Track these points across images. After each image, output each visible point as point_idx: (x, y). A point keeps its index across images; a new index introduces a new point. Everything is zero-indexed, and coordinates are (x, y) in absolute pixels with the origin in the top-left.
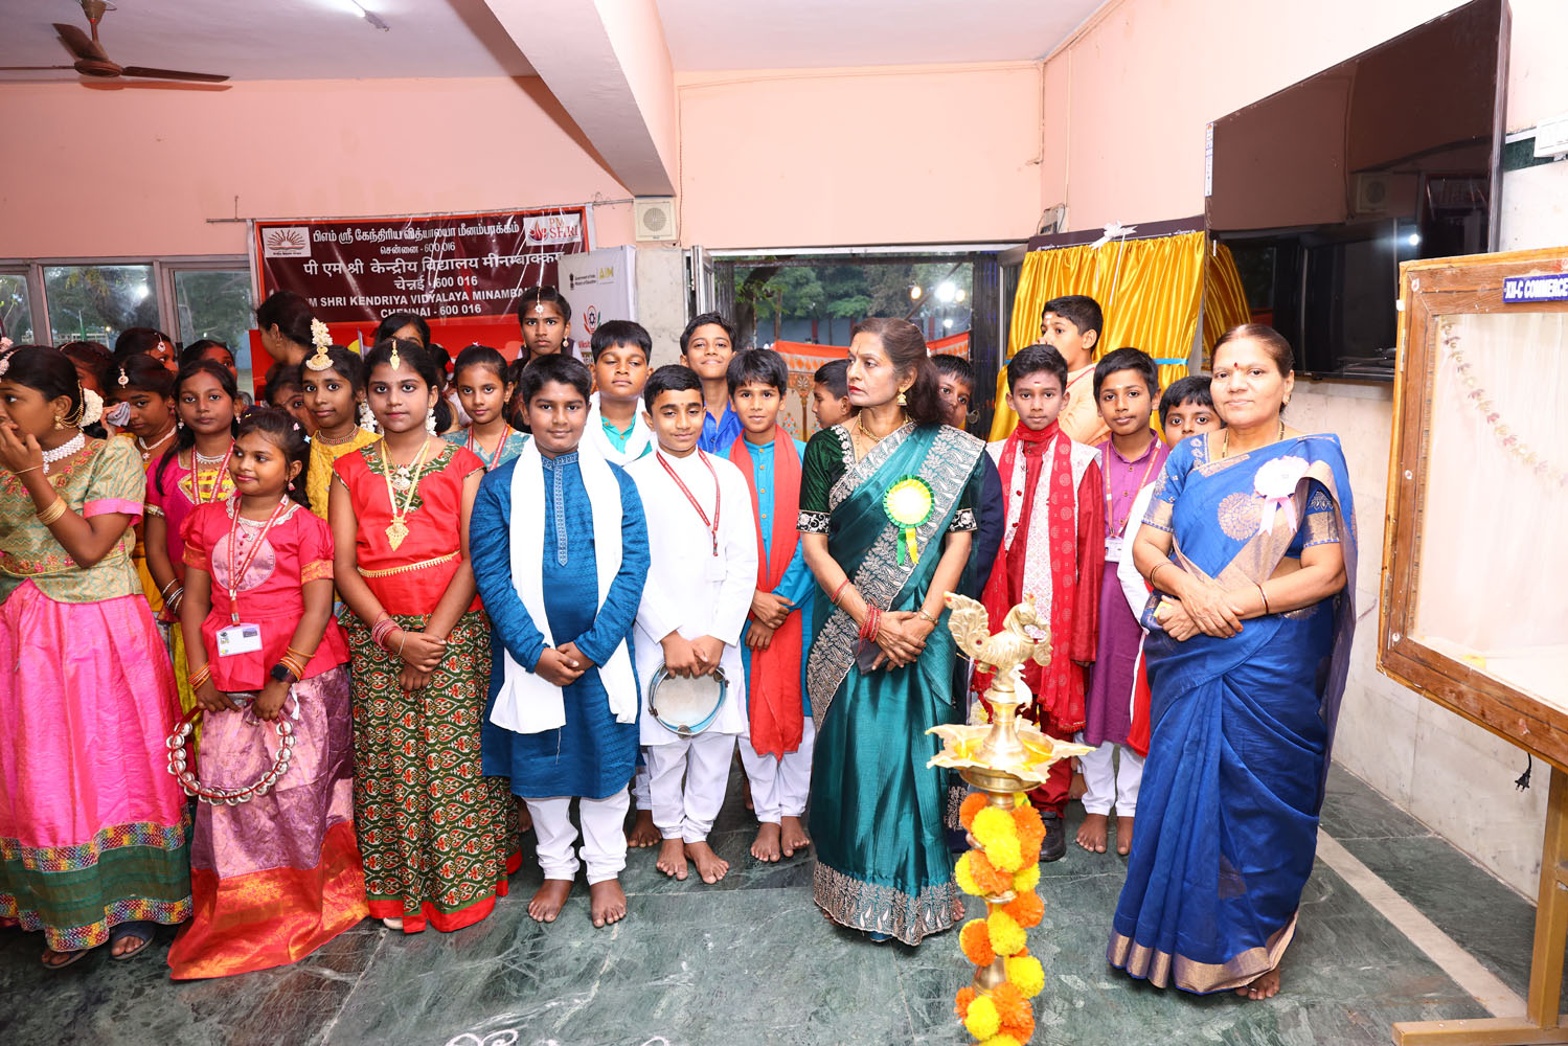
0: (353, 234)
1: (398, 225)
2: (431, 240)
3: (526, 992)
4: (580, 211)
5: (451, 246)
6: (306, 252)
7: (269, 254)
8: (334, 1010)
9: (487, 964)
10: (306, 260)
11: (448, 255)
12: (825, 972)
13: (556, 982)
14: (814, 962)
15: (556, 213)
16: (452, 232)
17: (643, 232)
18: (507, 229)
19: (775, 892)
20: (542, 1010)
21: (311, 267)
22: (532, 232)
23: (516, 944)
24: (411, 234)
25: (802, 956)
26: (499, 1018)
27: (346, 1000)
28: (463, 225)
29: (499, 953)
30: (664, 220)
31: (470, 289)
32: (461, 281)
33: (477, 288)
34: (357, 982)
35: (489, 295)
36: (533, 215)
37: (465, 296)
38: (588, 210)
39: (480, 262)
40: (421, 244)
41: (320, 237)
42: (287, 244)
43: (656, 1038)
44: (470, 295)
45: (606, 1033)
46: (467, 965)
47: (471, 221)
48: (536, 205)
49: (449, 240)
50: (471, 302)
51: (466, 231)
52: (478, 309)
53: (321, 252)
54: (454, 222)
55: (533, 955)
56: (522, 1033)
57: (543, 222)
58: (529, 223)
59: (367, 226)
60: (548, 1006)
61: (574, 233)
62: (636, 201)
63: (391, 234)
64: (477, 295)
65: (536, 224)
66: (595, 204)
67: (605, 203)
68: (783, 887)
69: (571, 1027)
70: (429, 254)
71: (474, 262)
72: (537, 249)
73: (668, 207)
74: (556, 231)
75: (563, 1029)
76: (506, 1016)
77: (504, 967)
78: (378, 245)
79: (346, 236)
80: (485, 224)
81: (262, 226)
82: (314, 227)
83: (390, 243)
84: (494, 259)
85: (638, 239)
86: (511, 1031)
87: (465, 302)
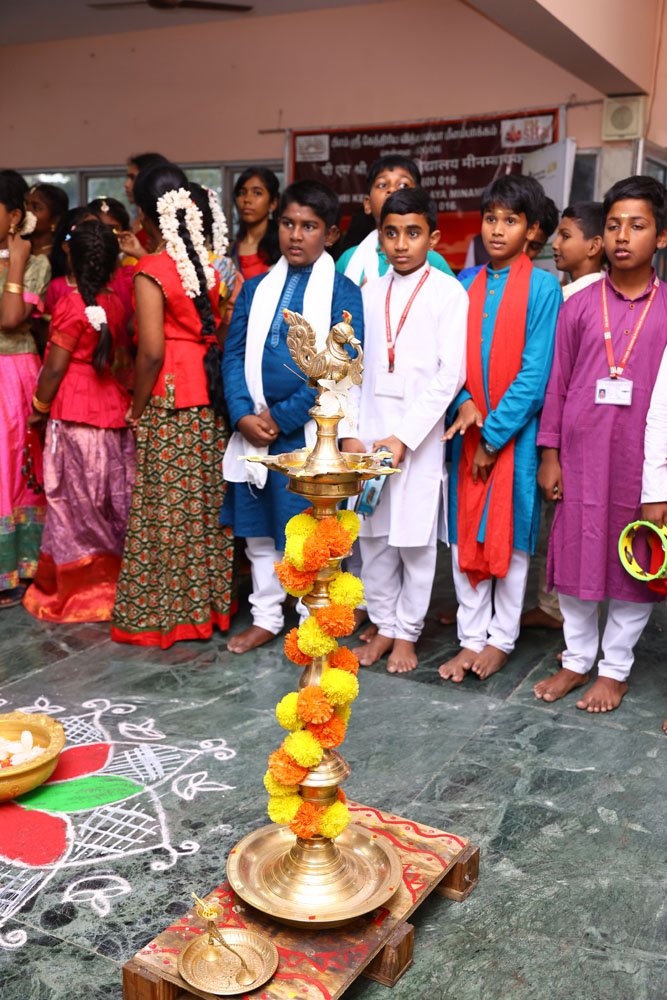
0: (361, 140)
1: (398, 131)
2: (422, 144)
3: (167, 690)
4: (554, 113)
5: (438, 149)
6: (325, 157)
7: (299, 158)
8: (46, 665)
9: (158, 668)
10: (323, 163)
11: (432, 157)
12: (390, 742)
13: (191, 690)
14: (388, 733)
15: (532, 114)
16: (440, 136)
17: (610, 132)
18: (487, 132)
19: (411, 683)
20: (165, 702)
21: (327, 170)
22: (508, 134)
23: (191, 662)
24: (407, 139)
25: (384, 727)
26: (134, 698)
27: (58, 662)
28: (450, 130)
29: (174, 663)
30: (631, 119)
31: (448, 188)
32: (442, 180)
33: (455, 187)
34: (73, 654)
35: (464, 193)
36: (513, 117)
37: (444, 194)
38: (562, 113)
39: (460, 163)
40: (413, 147)
41: (337, 143)
42: (312, 150)
43: (220, 740)
44: (448, 193)
45: (191, 727)
46: (146, 665)
47: (455, 125)
48: (513, 108)
49: (436, 143)
50: (448, 199)
51: (451, 135)
52: (453, 206)
53: (337, 155)
54: (442, 126)
55: (193, 671)
56: (138, 710)
57: (519, 124)
58: (506, 126)
59: (373, 132)
60: (171, 701)
61: (545, 135)
62: (607, 100)
63: (391, 139)
64: (453, 194)
65: (513, 128)
66: (569, 106)
67: (578, 104)
68: (423, 682)
69: (172, 717)
70: (419, 157)
71: (454, 163)
72: (509, 151)
73: (638, 107)
74: (530, 133)
75: (168, 715)
76: (139, 698)
77: (169, 672)
78: (378, 149)
79: (356, 142)
80: (468, 127)
81: (296, 134)
82: (333, 134)
83: (389, 147)
84: (470, 161)
85: (605, 138)
86: (134, 708)
87: (444, 200)
